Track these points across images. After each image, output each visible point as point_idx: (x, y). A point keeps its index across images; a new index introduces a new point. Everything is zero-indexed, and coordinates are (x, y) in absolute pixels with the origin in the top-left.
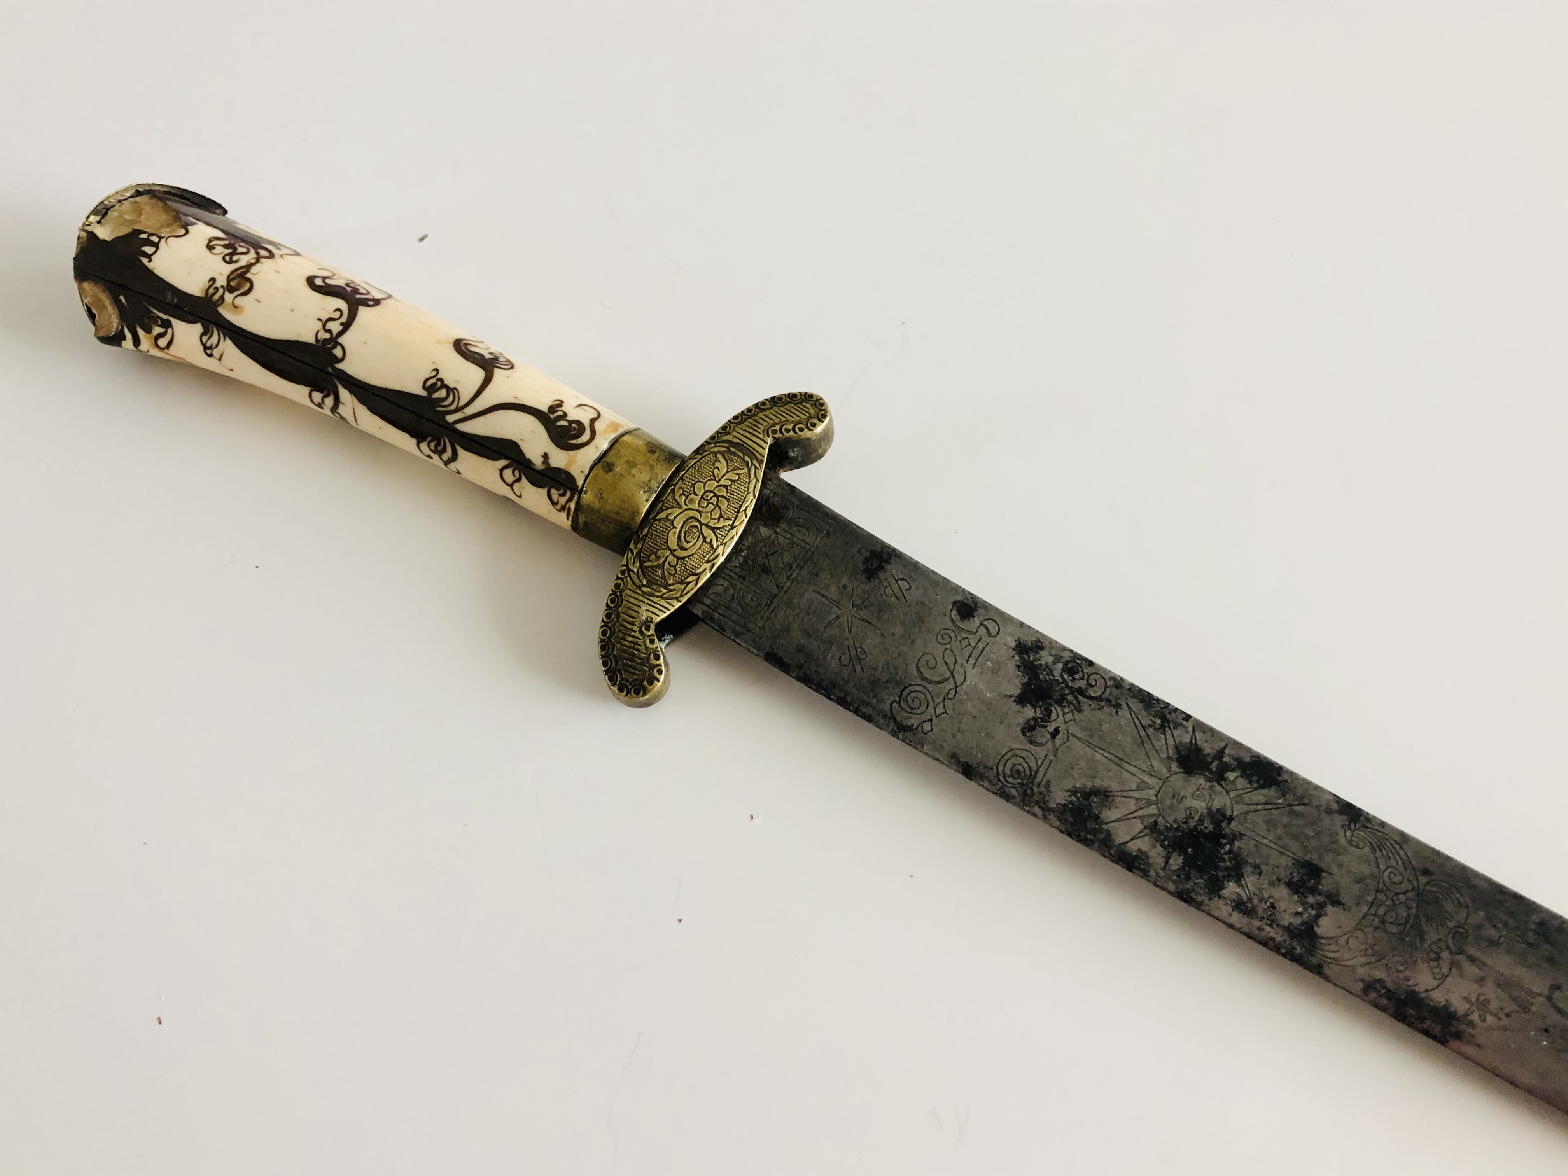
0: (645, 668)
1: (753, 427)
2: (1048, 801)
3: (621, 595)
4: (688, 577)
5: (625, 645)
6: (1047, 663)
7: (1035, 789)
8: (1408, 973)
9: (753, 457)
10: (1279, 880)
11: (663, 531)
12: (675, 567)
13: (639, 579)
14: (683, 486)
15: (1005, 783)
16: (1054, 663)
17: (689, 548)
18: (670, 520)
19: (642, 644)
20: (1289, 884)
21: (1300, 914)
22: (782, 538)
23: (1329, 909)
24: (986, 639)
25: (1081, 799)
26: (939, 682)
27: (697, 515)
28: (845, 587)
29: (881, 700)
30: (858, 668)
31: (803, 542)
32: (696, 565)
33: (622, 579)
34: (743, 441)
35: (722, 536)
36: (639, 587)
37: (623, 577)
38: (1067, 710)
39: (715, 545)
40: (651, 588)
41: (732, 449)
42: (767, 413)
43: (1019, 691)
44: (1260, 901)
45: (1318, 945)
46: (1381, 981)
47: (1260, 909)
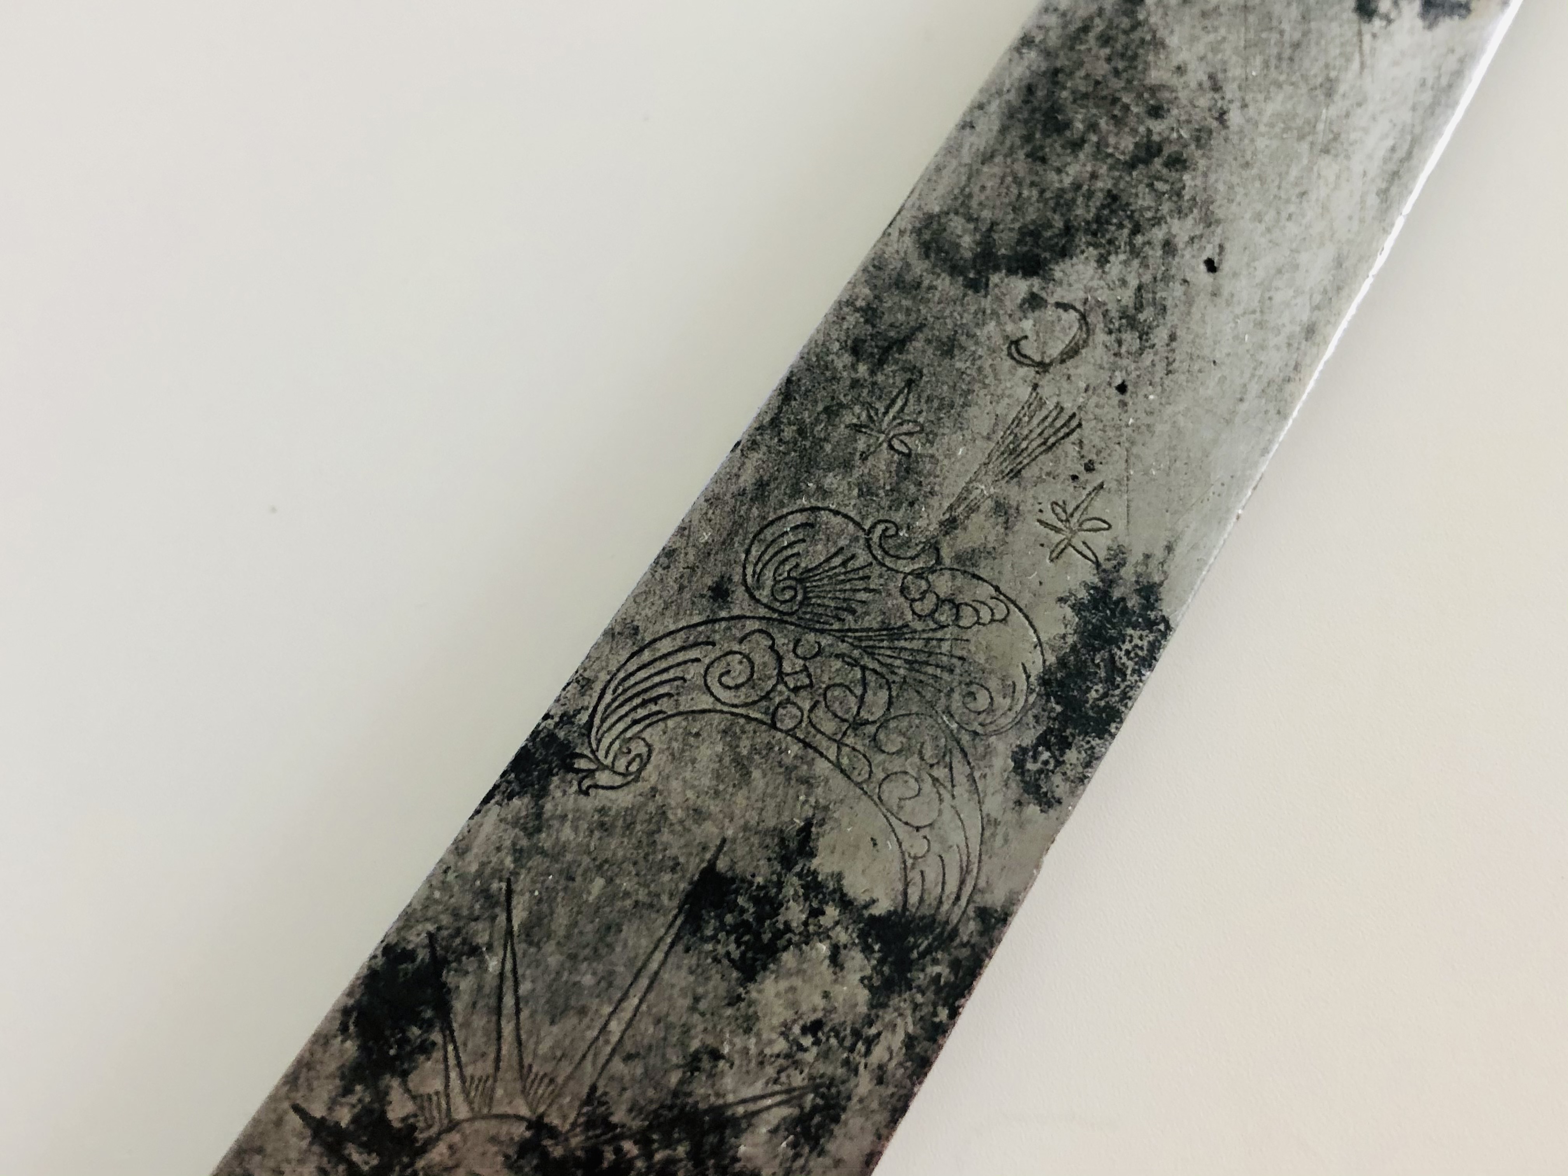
8: (993, 685)
10: (735, 1000)
20: (749, 971)
21: (836, 950)
23: (822, 865)
44: (797, 1064)
45: (925, 911)
46: (1020, 757)
47: (822, 1068)
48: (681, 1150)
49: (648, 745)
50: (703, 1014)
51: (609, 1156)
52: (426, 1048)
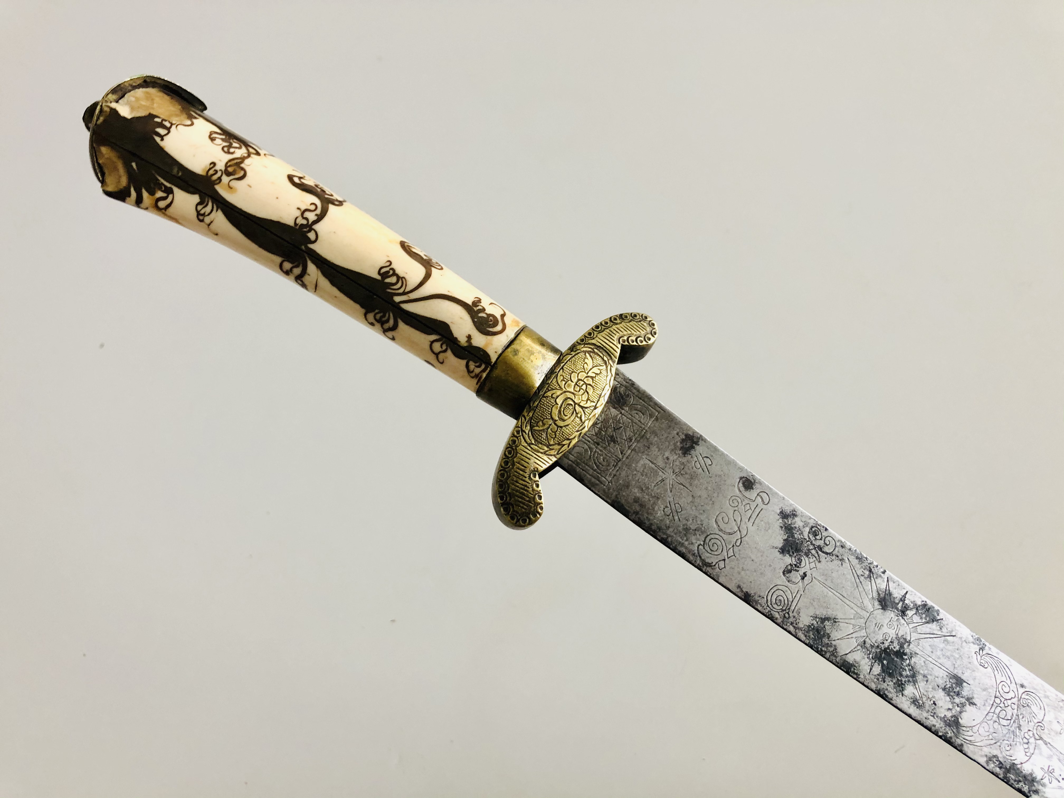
0: (531, 504)
1: (610, 336)
2: (798, 622)
3: (516, 449)
4: (563, 441)
5: (518, 487)
6: (799, 526)
7: (790, 613)
8: (1011, 752)
9: (609, 358)
10: (938, 686)
11: (548, 406)
12: (555, 433)
13: (529, 439)
14: (564, 374)
15: (772, 608)
16: (804, 527)
17: (567, 420)
18: (554, 398)
19: (530, 487)
20: (944, 689)
21: (950, 709)
22: (625, 418)
23: (968, 707)
24: (761, 505)
25: (819, 623)
26: (730, 534)
27: (572, 397)
28: (668, 459)
29: (691, 543)
30: (676, 518)
31: (639, 423)
32: (570, 433)
33: (517, 437)
34: (603, 345)
35: (589, 413)
36: (529, 445)
37: (518, 435)
38: (811, 560)
39: (583, 419)
40: (538, 447)
41: (596, 350)
42: (617, 326)
43: (782, 545)
46: (997, 757)
47: (927, 705)
48: (908, 673)
49: (987, 668)
50: (935, 679)
51: (906, 657)
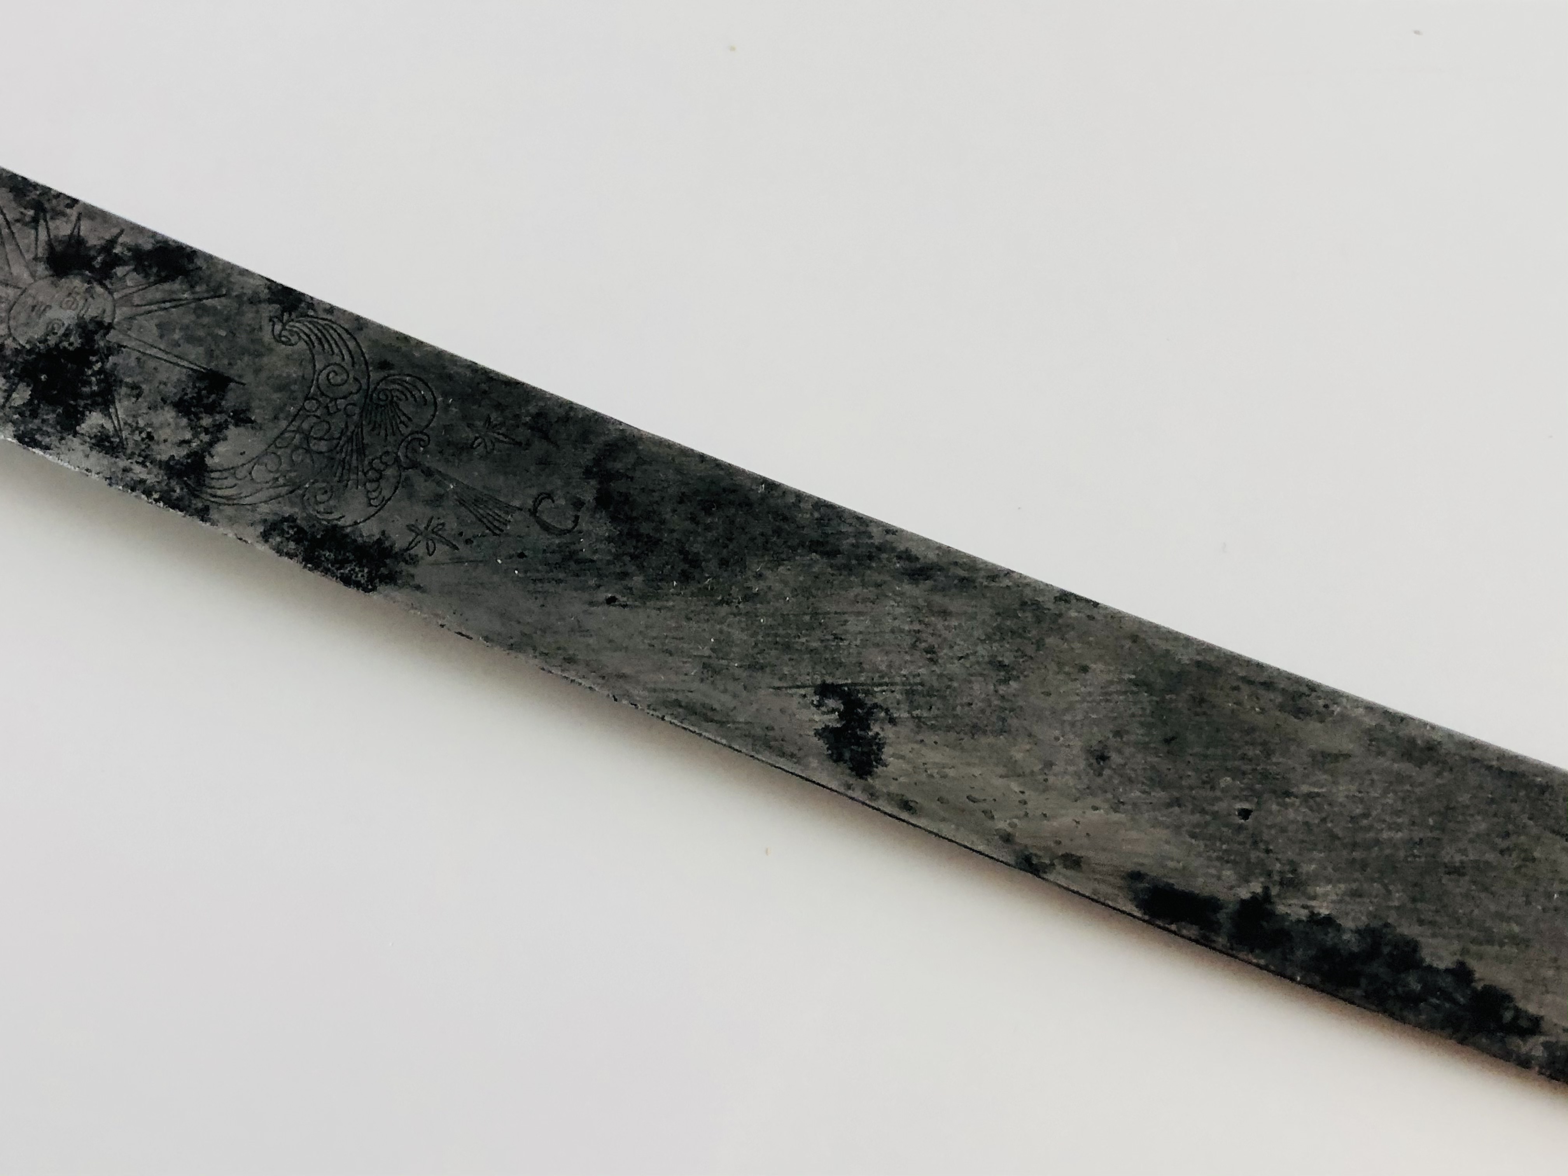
8: (332, 503)
10: (164, 400)
20: (178, 405)
21: (188, 442)
23: (232, 431)
44: (132, 432)
45: (207, 481)
46: (291, 519)
47: (131, 444)
48: (95, 388)
49: (296, 344)
50: (158, 387)
51: (94, 359)
52: (147, 276)
